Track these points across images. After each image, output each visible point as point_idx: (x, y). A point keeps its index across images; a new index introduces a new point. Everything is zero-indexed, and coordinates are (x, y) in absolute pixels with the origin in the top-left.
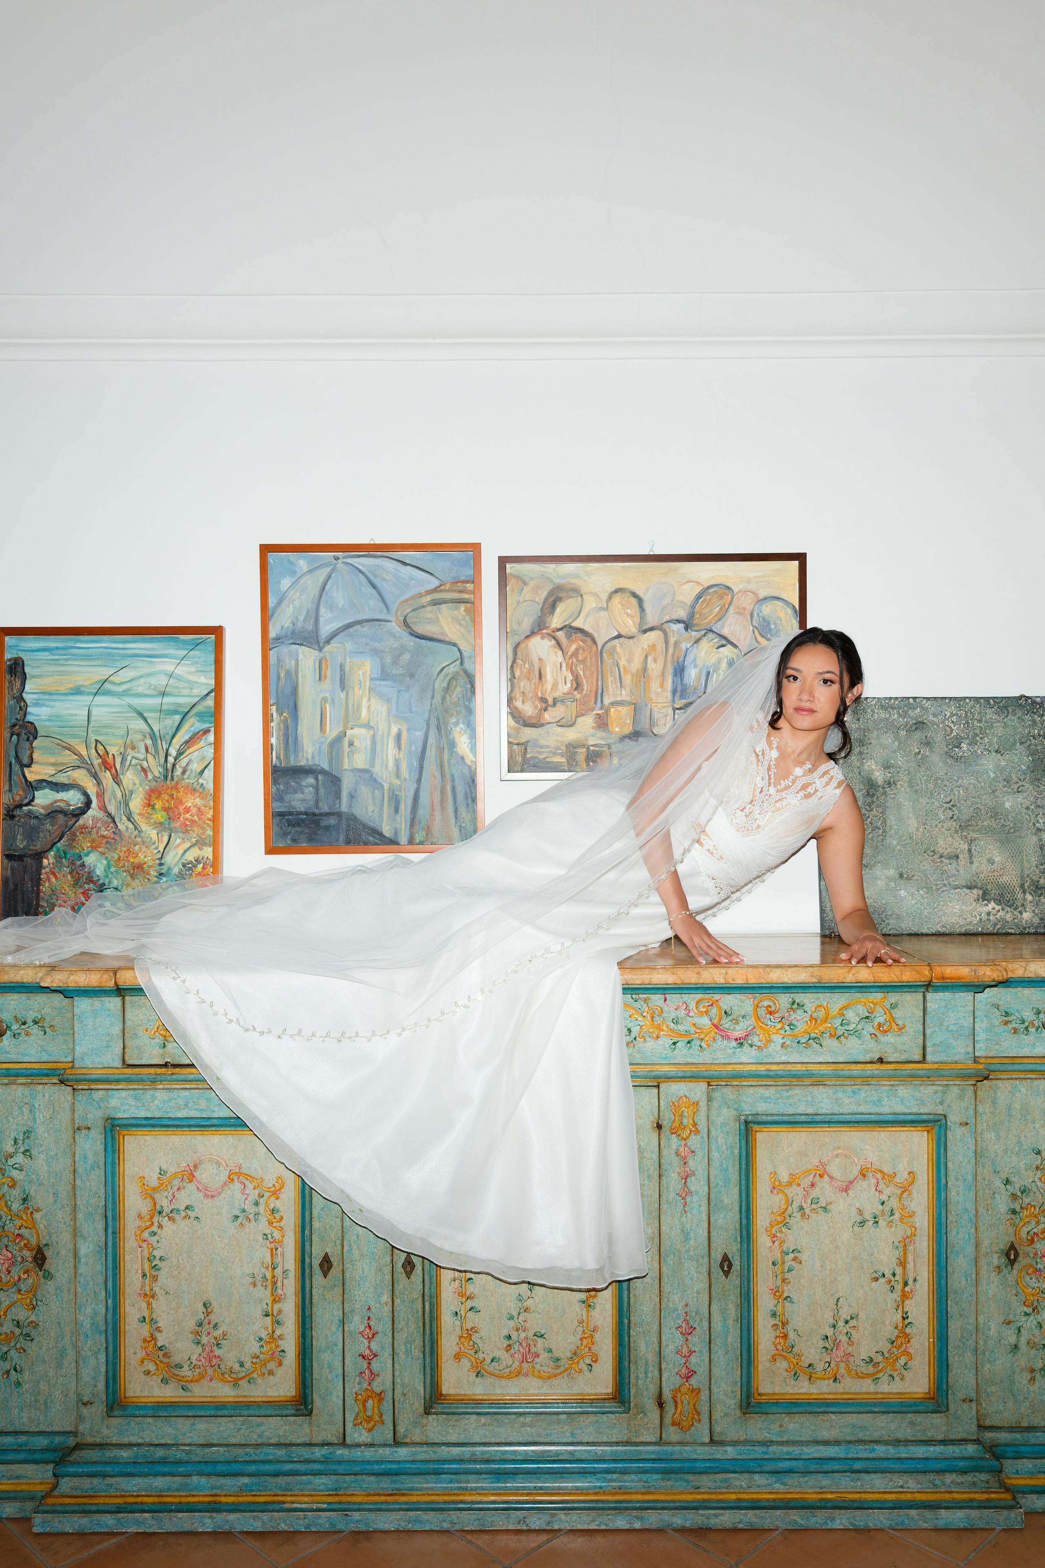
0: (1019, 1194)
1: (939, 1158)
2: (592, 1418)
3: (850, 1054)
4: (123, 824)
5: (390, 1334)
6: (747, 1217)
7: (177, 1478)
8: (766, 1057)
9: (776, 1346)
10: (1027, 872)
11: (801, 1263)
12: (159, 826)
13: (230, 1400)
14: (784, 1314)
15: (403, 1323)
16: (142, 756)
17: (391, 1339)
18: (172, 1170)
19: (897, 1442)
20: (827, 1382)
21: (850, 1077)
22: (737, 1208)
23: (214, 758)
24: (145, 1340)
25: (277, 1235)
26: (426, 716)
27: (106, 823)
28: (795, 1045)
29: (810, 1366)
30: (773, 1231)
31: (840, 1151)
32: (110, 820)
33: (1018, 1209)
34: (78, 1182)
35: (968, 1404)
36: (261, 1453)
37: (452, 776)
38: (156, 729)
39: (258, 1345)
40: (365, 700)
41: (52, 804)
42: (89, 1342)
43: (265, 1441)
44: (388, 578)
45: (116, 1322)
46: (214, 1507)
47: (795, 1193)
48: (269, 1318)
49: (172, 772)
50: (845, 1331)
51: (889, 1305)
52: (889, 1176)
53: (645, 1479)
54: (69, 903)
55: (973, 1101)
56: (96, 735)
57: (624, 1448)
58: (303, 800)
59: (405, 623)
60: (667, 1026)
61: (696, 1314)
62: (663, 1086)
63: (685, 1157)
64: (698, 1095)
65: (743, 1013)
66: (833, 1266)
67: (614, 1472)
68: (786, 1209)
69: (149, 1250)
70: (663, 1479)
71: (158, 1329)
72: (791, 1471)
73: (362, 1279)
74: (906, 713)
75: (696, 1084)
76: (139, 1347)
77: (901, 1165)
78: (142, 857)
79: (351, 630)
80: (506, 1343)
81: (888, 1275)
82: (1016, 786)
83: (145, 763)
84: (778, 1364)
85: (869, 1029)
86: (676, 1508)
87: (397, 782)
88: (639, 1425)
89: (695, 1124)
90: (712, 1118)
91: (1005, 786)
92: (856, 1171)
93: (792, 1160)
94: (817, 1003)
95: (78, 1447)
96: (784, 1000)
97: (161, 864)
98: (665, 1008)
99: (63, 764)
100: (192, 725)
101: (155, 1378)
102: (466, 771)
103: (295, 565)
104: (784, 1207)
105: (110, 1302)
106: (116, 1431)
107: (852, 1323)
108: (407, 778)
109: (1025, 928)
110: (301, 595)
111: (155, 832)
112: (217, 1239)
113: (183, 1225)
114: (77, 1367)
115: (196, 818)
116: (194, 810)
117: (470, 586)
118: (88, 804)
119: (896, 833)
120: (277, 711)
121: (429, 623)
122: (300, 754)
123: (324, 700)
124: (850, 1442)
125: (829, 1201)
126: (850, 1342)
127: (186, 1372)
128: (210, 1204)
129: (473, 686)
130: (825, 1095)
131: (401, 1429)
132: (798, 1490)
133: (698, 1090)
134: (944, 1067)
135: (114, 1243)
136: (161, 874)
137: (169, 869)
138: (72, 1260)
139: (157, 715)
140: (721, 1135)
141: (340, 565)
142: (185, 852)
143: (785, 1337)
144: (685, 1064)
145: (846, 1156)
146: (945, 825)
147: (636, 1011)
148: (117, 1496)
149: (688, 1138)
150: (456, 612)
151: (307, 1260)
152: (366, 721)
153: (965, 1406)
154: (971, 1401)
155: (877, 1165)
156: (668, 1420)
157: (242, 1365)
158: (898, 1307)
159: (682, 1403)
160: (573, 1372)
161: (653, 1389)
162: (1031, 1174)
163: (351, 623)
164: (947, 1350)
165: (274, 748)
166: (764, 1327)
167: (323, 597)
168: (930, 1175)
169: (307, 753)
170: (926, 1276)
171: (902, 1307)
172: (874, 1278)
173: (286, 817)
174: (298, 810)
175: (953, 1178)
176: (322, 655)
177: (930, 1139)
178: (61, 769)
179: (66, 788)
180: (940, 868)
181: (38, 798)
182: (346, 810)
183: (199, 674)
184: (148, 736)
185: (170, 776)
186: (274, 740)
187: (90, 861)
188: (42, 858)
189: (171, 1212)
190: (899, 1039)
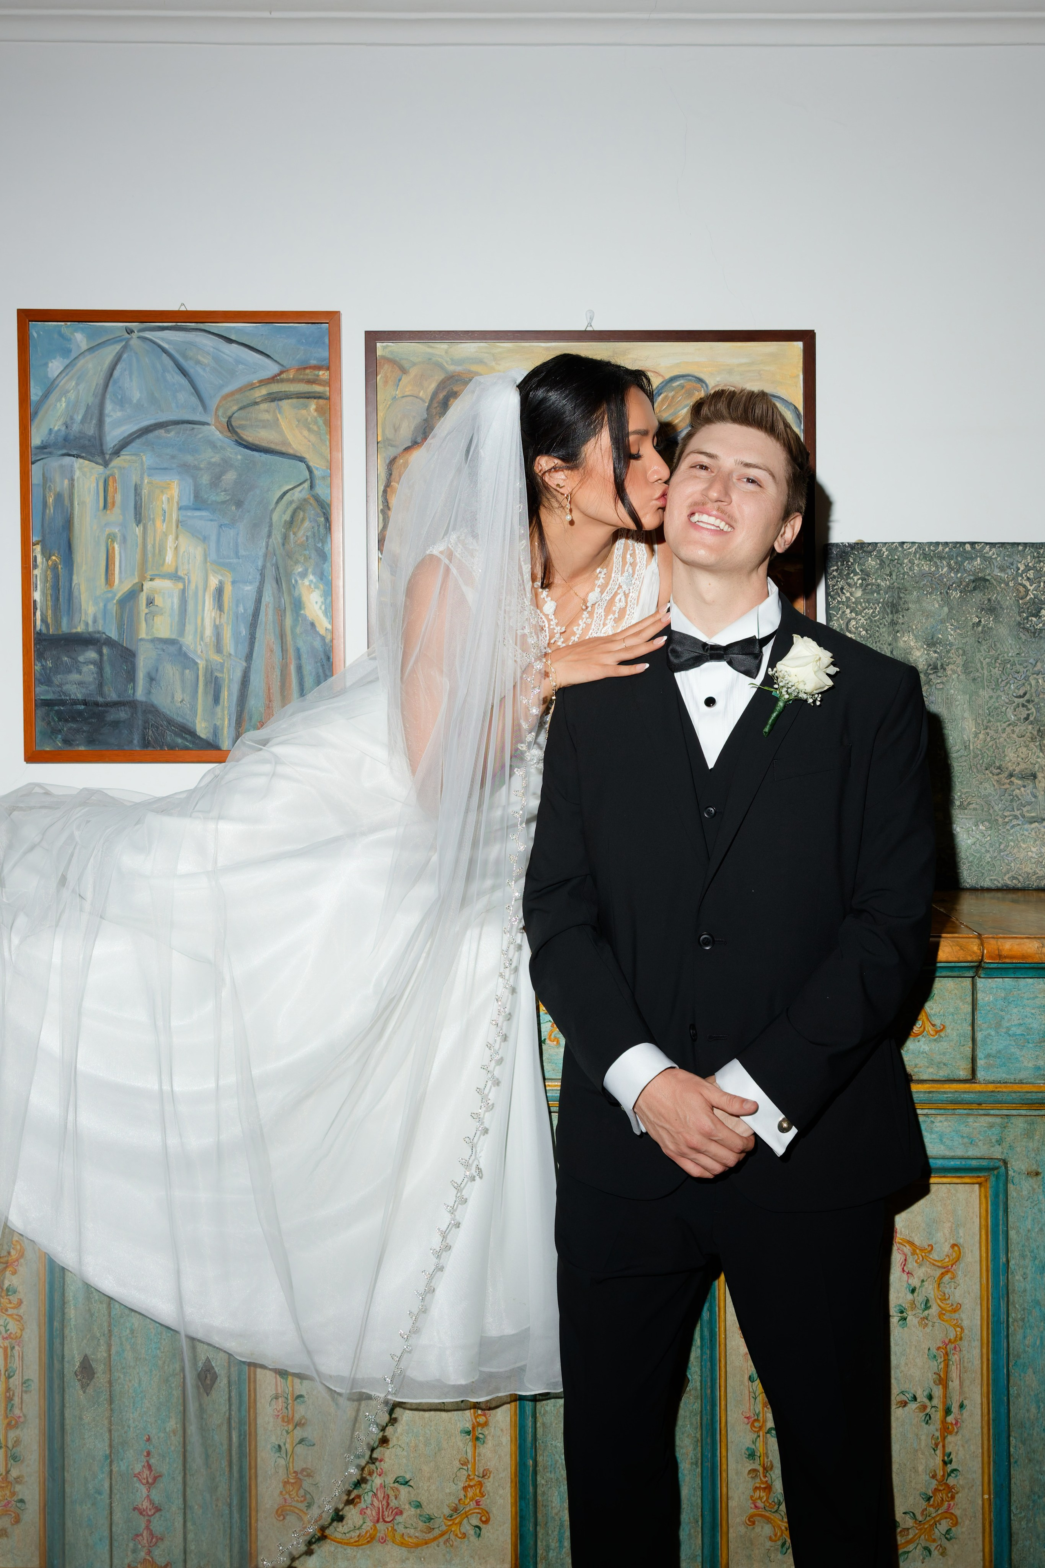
1: (996, 1225)
5: (181, 1479)
6: (711, 1310)
9: (754, 1503)
14: (766, 1455)
15: (199, 1462)
17: (181, 1486)
26: (260, 563)
37: (298, 650)
40: (171, 538)
44: (206, 361)
51: (923, 1444)
52: (922, 1250)
58: (80, 684)
59: (230, 427)
73: (137, 1394)
74: (960, 564)
77: (941, 1239)
79: (151, 436)
81: (922, 1397)
84: (758, 1529)
87: (217, 658)
102: (317, 644)
103: (69, 340)
108: (232, 652)
110: (78, 385)
117: (323, 374)
120: (43, 553)
121: (264, 427)
122: (77, 617)
123: (111, 538)
129: (328, 520)
141: (134, 342)
143: (768, 1488)
146: (1017, 729)
150: (304, 412)
151: (58, 1365)
152: (171, 570)
155: (907, 1235)
158: (937, 1445)
160: (452, 1537)
163: (151, 426)
164: (1010, 1511)
165: (38, 606)
166: (737, 1473)
167: (110, 389)
168: (984, 1249)
169: (86, 614)
170: (979, 1402)
171: (944, 1446)
172: (901, 1402)
173: (56, 708)
174: (72, 697)
175: (1017, 1254)
176: (108, 472)
177: (983, 1195)
180: (1009, 792)
182: (143, 699)
186: (37, 596)
190: (936, 1047)
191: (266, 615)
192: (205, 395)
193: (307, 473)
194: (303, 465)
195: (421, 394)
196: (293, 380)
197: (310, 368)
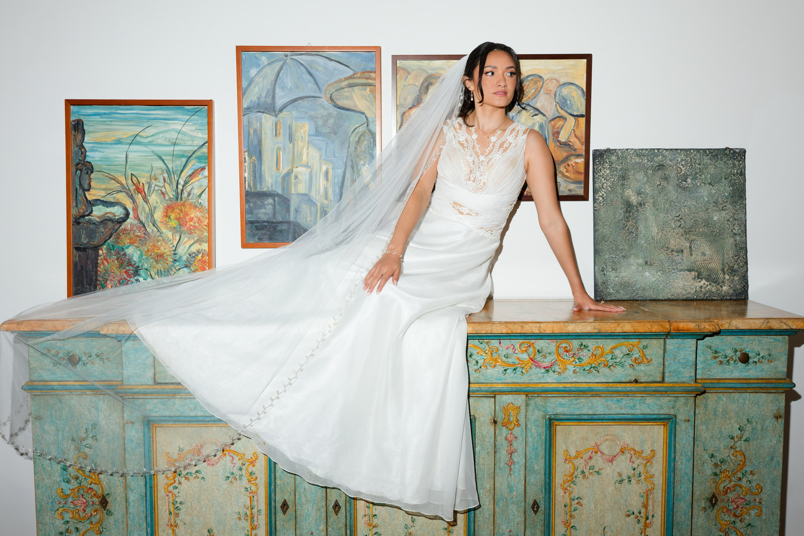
0: (719, 463)
1: (670, 442)
3: (616, 377)
4: (150, 228)
6: (549, 478)
8: (563, 379)
10: (726, 261)
11: (582, 505)
12: (173, 229)
16: (162, 185)
18: (187, 448)
21: (617, 392)
22: (543, 472)
23: (208, 186)
25: (254, 488)
26: (345, 160)
27: (139, 227)
28: (581, 371)
30: (565, 486)
31: (608, 437)
32: (142, 226)
33: (718, 472)
34: (127, 456)
38: (170, 167)
40: (305, 149)
41: (104, 215)
44: (320, 69)
47: (580, 463)
49: (181, 195)
51: (637, 532)
52: (639, 452)
54: (116, 278)
55: (693, 407)
56: (131, 170)
58: (266, 213)
59: (331, 99)
60: (501, 359)
62: (498, 397)
63: (511, 441)
65: (549, 351)
66: (602, 508)
68: (574, 473)
69: (173, 498)
73: (307, 515)
74: (652, 159)
75: (518, 396)
77: (646, 446)
78: (163, 249)
79: (296, 103)
81: (636, 513)
82: (721, 206)
83: (163, 189)
85: (630, 361)
87: (325, 202)
89: (518, 421)
90: (529, 416)
91: (714, 206)
92: (618, 450)
93: (578, 442)
94: (597, 345)
96: (576, 343)
97: (175, 254)
98: (500, 348)
99: (110, 189)
100: (193, 165)
103: (259, 60)
104: (572, 471)
105: (149, 530)
108: (332, 199)
109: (724, 296)
110: (263, 80)
111: (171, 233)
112: (216, 490)
113: (194, 483)
115: (197, 225)
116: (196, 220)
117: (375, 75)
118: (127, 215)
119: (644, 236)
120: (249, 156)
121: (346, 99)
122: (264, 184)
123: (279, 149)
125: (601, 468)
128: (211, 469)
129: (375, 140)
130: (600, 403)
133: (520, 400)
134: (676, 385)
135: (151, 494)
136: (175, 260)
137: (180, 257)
138: (124, 503)
139: (170, 158)
140: (534, 427)
141: (288, 60)
142: (190, 246)
144: (512, 383)
145: (612, 440)
146: (675, 231)
147: (481, 350)
149: (513, 429)
150: (364, 92)
151: (273, 504)
152: (306, 163)
155: (631, 446)
158: (642, 532)
162: (727, 451)
163: (296, 98)
165: (247, 179)
167: (278, 81)
168: (665, 452)
169: (268, 183)
170: (660, 514)
171: (645, 533)
172: (628, 515)
173: (255, 224)
174: (262, 219)
175: (679, 454)
176: (277, 119)
177: (665, 430)
178: (109, 192)
179: (113, 205)
180: (671, 258)
181: (95, 211)
182: (293, 220)
183: (198, 131)
184: (165, 171)
185: (180, 198)
186: (246, 175)
187: (130, 252)
188: (99, 250)
189: (187, 474)
190: (648, 368)
191: (347, 183)
192: (320, 85)
193: (366, 119)
194: (364, 116)
195: (417, 84)
196: (359, 78)
197: (367, 72)
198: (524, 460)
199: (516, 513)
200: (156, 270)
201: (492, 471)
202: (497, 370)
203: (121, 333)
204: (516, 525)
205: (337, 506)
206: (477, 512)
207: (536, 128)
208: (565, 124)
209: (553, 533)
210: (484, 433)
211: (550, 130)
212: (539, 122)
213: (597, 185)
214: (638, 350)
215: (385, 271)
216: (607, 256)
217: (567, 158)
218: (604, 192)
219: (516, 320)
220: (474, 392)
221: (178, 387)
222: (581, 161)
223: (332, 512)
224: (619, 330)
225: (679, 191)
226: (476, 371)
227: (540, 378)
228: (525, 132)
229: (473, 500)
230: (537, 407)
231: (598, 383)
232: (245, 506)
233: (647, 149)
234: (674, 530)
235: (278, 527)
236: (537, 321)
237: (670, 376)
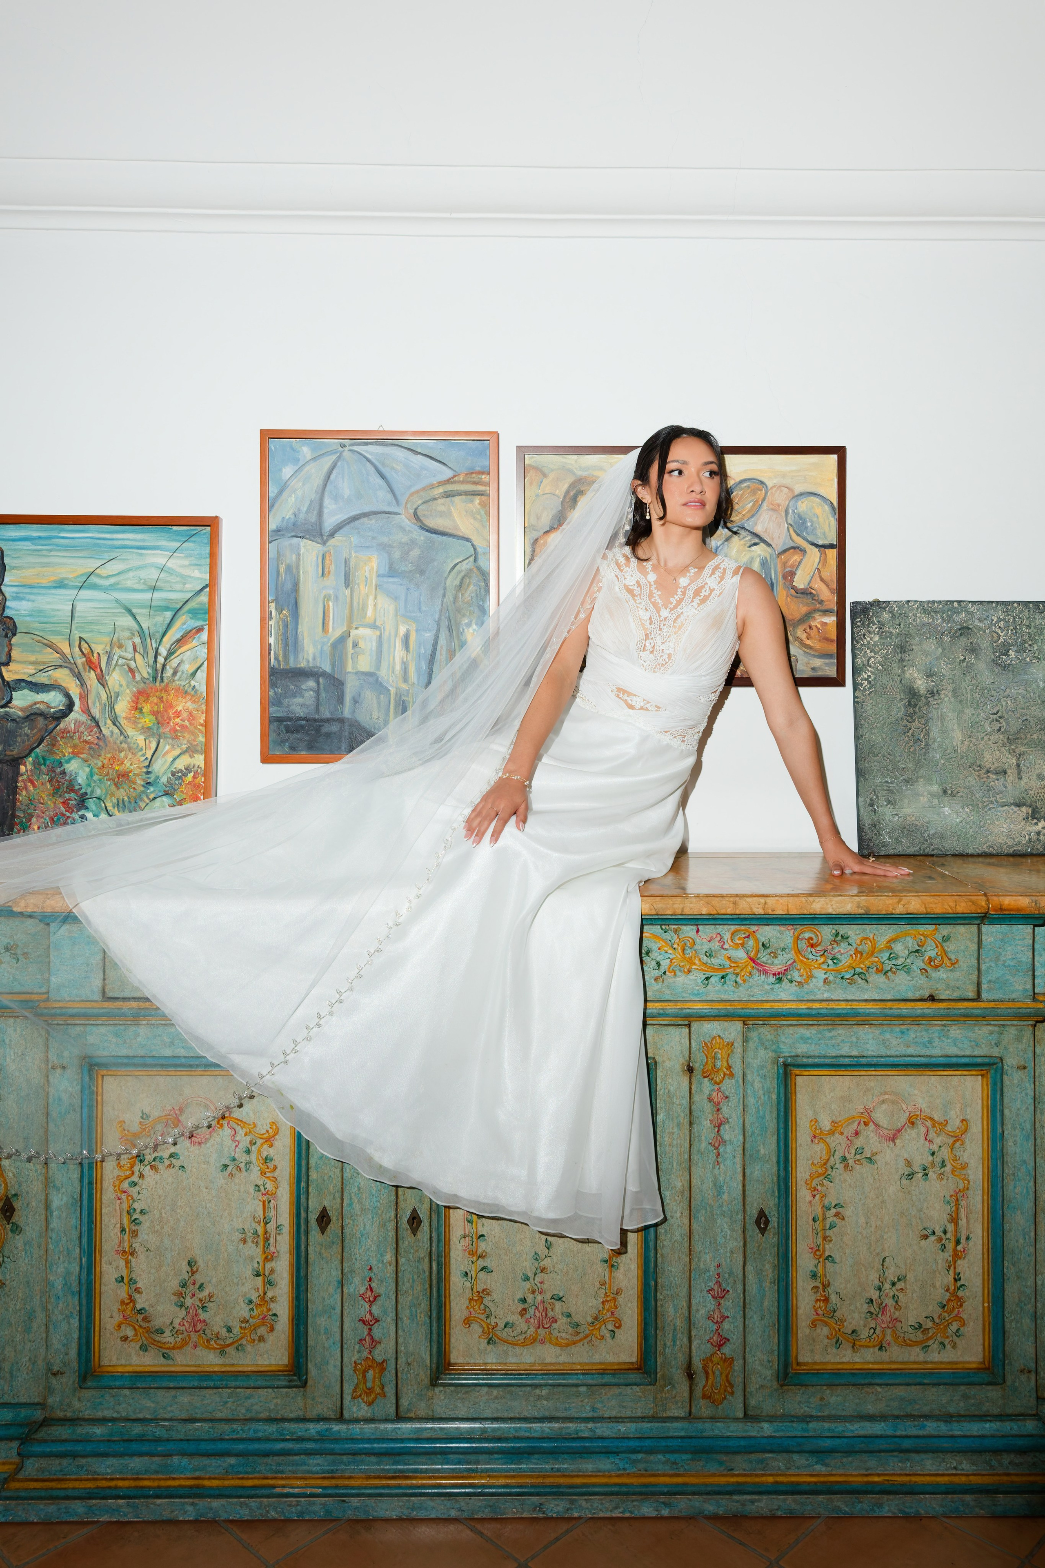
1: (994, 1105)
2: (616, 1390)
3: (898, 991)
4: (108, 729)
5: (394, 1297)
6: (786, 1169)
7: (155, 1459)
8: (807, 993)
9: (816, 1311)
11: (843, 1219)
12: (147, 731)
13: (216, 1369)
14: (825, 1276)
15: (407, 1285)
16: (129, 656)
17: (394, 1303)
18: (156, 1114)
19: (948, 1418)
20: (871, 1350)
21: (900, 1017)
22: (774, 1159)
23: (207, 659)
24: (122, 1303)
25: (270, 1186)
26: (437, 616)
27: (90, 727)
28: (838, 980)
29: (854, 1332)
30: (814, 1184)
31: (886, 1097)
32: (94, 724)
34: (51, 1126)
35: (1026, 1375)
36: (249, 1429)
38: (145, 626)
39: (248, 1308)
40: (371, 598)
41: (31, 706)
42: (60, 1305)
43: (253, 1415)
44: (398, 467)
45: (91, 1282)
46: (196, 1493)
47: (838, 1142)
48: (260, 1279)
49: (162, 673)
50: (892, 1294)
51: (940, 1266)
52: (940, 1124)
53: (673, 1459)
54: (47, 813)
55: (1032, 1044)
56: (80, 632)
57: (649, 1425)
58: (303, 705)
59: (416, 516)
60: (700, 960)
61: (730, 1274)
62: (695, 1026)
63: (719, 1103)
64: (733, 1035)
65: (782, 946)
66: (879, 1223)
67: (639, 1452)
68: (828, 1160)
69: (128, 1202)
70: (692, 1460)
71: (138, 1290)
72: (832, 1451)
73: (362, 1235)
74: (950, 617)
75: (730, 1023)
76: (116, 1310)
77: (952, 1113)
78: (128, 765)
79: (357, 522)
80: (521, 1307)
81: (939, 1233)
83: (132, 663)
84: (819, 1330)
85: (919, 963)
86: (708, 1493)
87: (404, 686)
88: (666, 1399)
89: (729, 1067)
90: (748, 1060)
92: (904, 1119)
93: (834, 1106)
94: (862, 935)
95: (47, 1422)
96: (827, 932)
97: (148, 773)
98: (698, 940)
99: (44, 663)
100: (184, 623)
101: (133, 1344)
103: (298, 452)
104: (825, 1157)
105: (84, 1260)
106: (89, 1404)
107: (900, 1285)
108: (416, 682)
110: (304, 485)
111: (142, 737)
112: (204, 1190)
113: (166, 1175)
114: (47, 1331)
115: (187, 723)
116: (185, 715)
117: (487, 478)
118: (70, 706)
119: (940, 746)
120: (276, 609)
121: (441, 516)
122: (301, 655)
123: (327, 598)
124: (897, 1417)
125: (874, 1151)
126: (897, 1306)
127: (167, 1337)
128: (197, 1152)
129: (487, 584)
130: (871, 1036)
131: (404, 1403)
132: (841, 1471)
133: (732, 1030)
134: (1000, 1005)
135: (90, 1196)
136: (148, 783)
138: (43, 1212)
139: (145, 611)
140: (758, 1079)
141: (346, 453)
142: (174, 760)
143: (826, 1300)
144: (718, 1001)
145: (893, 1102)
146: (991, 738)
147: (666, 943)
148: (88, 1480)
149: (721, 1082)
150: (470, 505)
151: (303, 1214)
152: (372, 621)
153: (1023, 1378)
154: (1029, 1372)
155: (927, 1112)
156: (698, 1392)
157: (229, 1330)
158: (950, 1267)
159: (714, 1373)
160: (594, 1339)
161: (681, 1358)
163: (358, 515)
164: (1003, 1315)
165: (272, 648)
166: (803, 1289)
167: (328, 487)
168: (985, 1123)
169: (308, 654)
170: (980, 1234)
171: (955, 1268)
172: (924, 1236)
173: (284, 723)
174: (297, 715)
175: (1009, 1126)
176: (325, 549)
177: (985, 1083)
178: (42, 668)
179: (46, 689)
180: (986, 784)
181: (16, 699)
182: (350, 716)
183: (193, 567)
184: (137, 634)
185: (159, 678)
186: (272, 640)
187: (71, 769)
188: (19, 764)
189: (154, 1160)
190: (952, 975)
191: (441, 654)
192: (397, 493)
193: (472, 550)
194: (468, 544)
195: (557, 492)
196: (462, 482)
197: (476, 473)
198: (741, 1138)
199: (729, 1232)
200: (114, 800)
201: (687, 1156)
202: (692, 977)
203: (49, 910)
204: (728, 1255)
205: (415, 1220)
206: (661, 1229)
207: (756, 566)
208: (804, 560)
209: (794, 1269)
210: (672, 1089)
211: (779, 569)
212: (760, 556)
213: (859, 661)
214: (933, 944)
215: (502, 806)
216: (878, 780)
217: (808, 616)
218: (871, 672)
219: (725, 892)
220: (653, 1016)
221: (142, 1005)
222: (832, 620)
223: (407, 1229)
224: (900, 909)
225: (997, 671)
226: (656, 979)
227: (767, 993)
228: (736, 572)
229: (652, 1210)
230: (762, 1043)
231: (866, 1001)
232: (254, 1217)
233: (940, 602)
234: (1006, 1263)
235: (311, 1256)
236: (761, 893)
237: (990, 989)
